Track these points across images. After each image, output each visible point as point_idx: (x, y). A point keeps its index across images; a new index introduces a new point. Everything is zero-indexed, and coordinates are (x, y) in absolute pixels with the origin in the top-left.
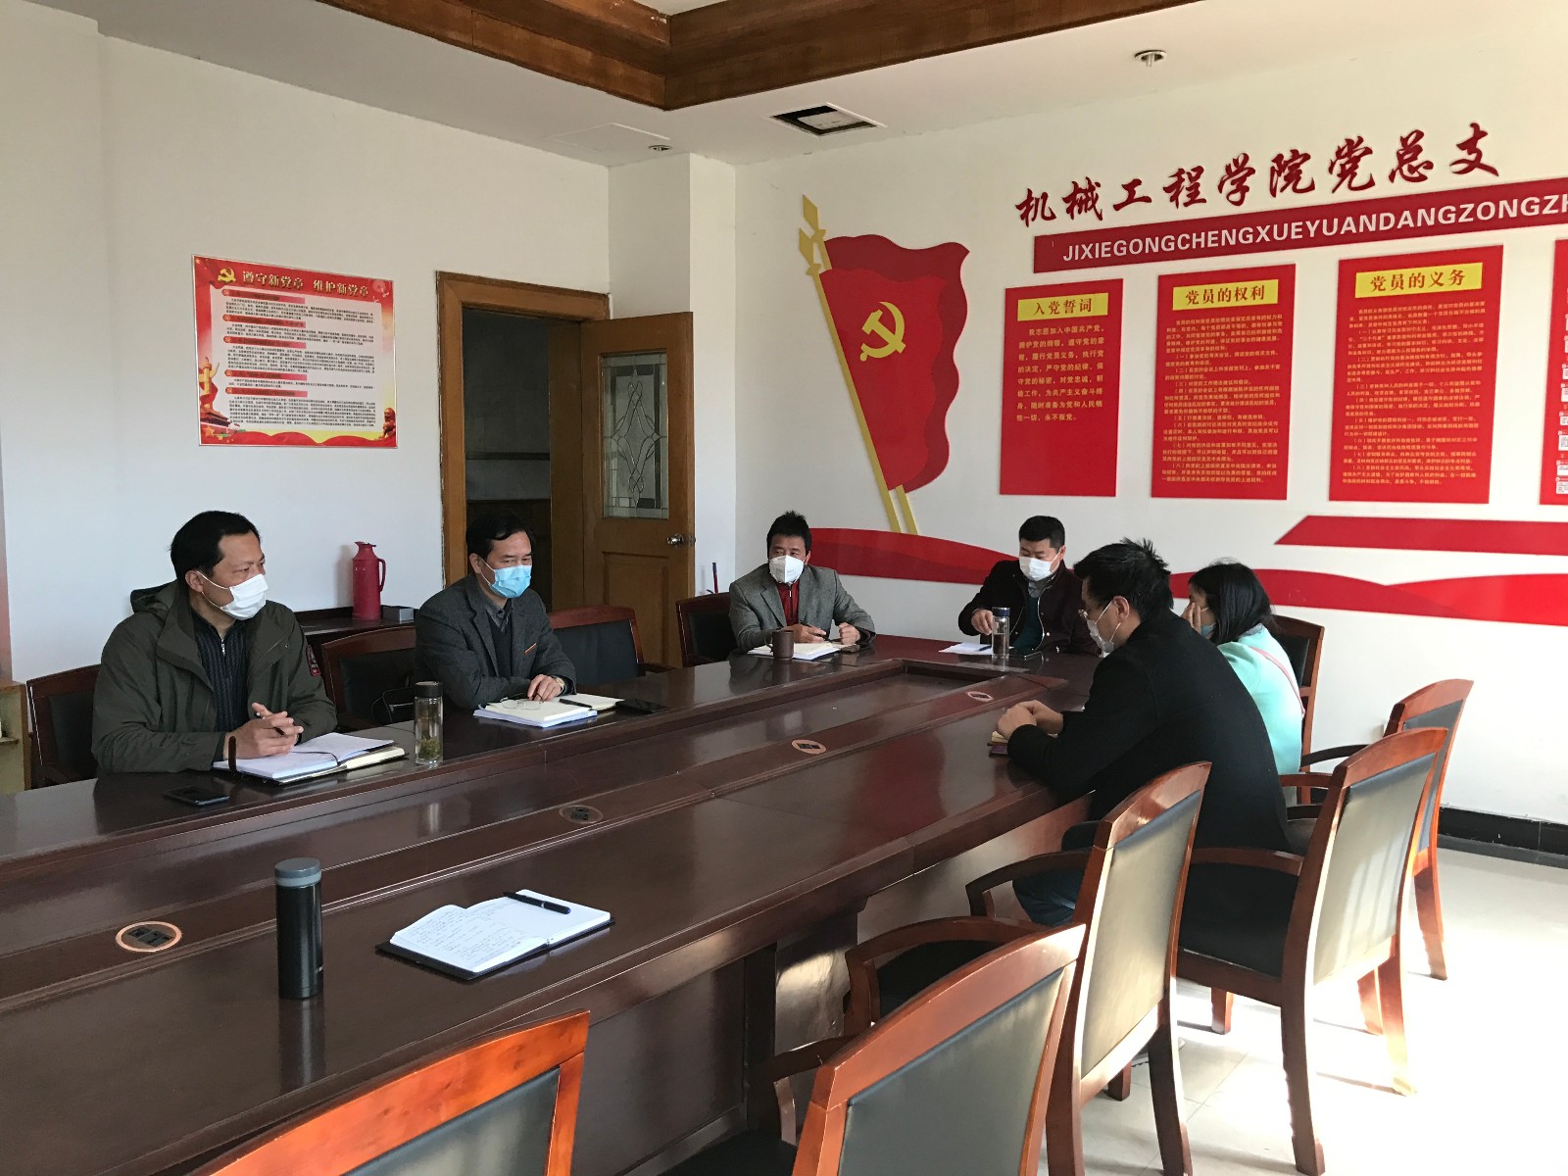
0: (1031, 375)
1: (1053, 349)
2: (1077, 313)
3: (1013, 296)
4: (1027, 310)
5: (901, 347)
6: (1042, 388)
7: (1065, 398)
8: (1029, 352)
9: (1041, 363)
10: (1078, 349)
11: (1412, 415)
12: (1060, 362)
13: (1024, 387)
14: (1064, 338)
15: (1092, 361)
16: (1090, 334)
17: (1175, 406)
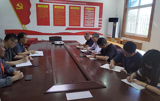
0: (40, 13)
1: (42, 11)
2: (45, 7)
3: (37, 4)
4: (39, 6)
5: (23, 8)
6: (41, 15)
7: (44, 16)
8: (39, 11)
9: (41, 12)
10: (45, 11)
11: (75, 19)
12: (43, 12)
13: (39, 14)
14: (43, 10)
15: (47, 12)
16: (46, 9)
17: (55, 17)
